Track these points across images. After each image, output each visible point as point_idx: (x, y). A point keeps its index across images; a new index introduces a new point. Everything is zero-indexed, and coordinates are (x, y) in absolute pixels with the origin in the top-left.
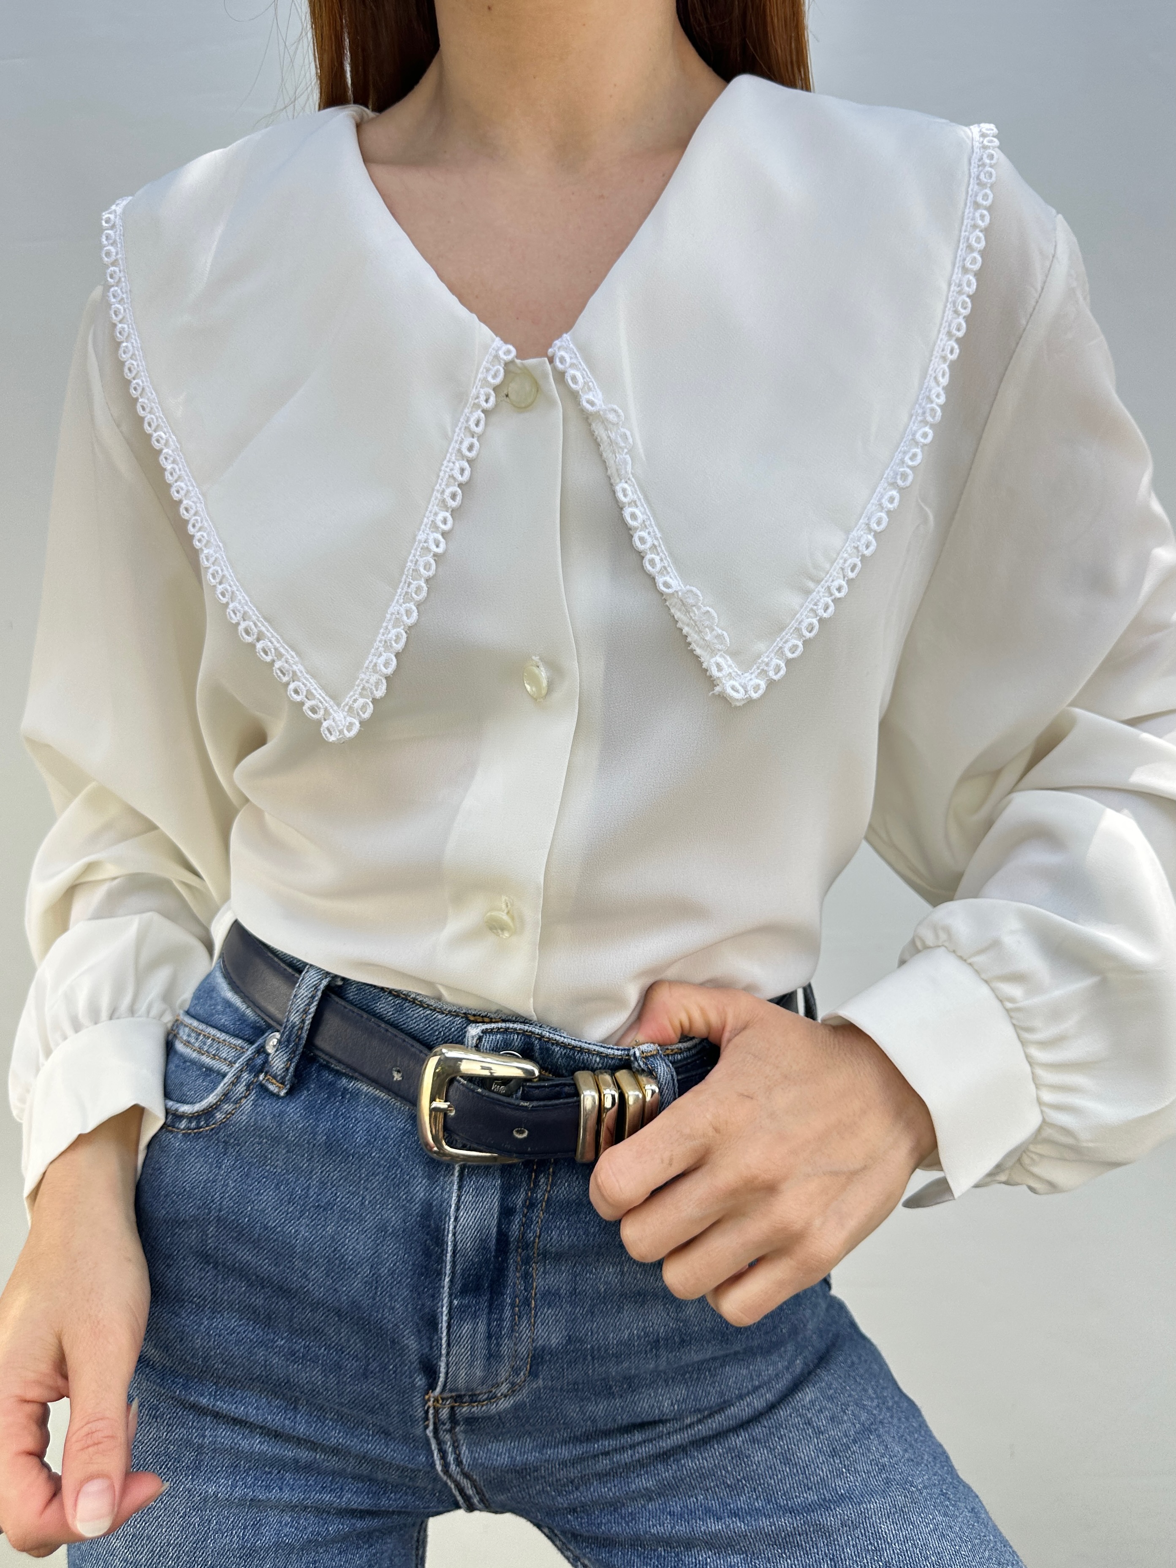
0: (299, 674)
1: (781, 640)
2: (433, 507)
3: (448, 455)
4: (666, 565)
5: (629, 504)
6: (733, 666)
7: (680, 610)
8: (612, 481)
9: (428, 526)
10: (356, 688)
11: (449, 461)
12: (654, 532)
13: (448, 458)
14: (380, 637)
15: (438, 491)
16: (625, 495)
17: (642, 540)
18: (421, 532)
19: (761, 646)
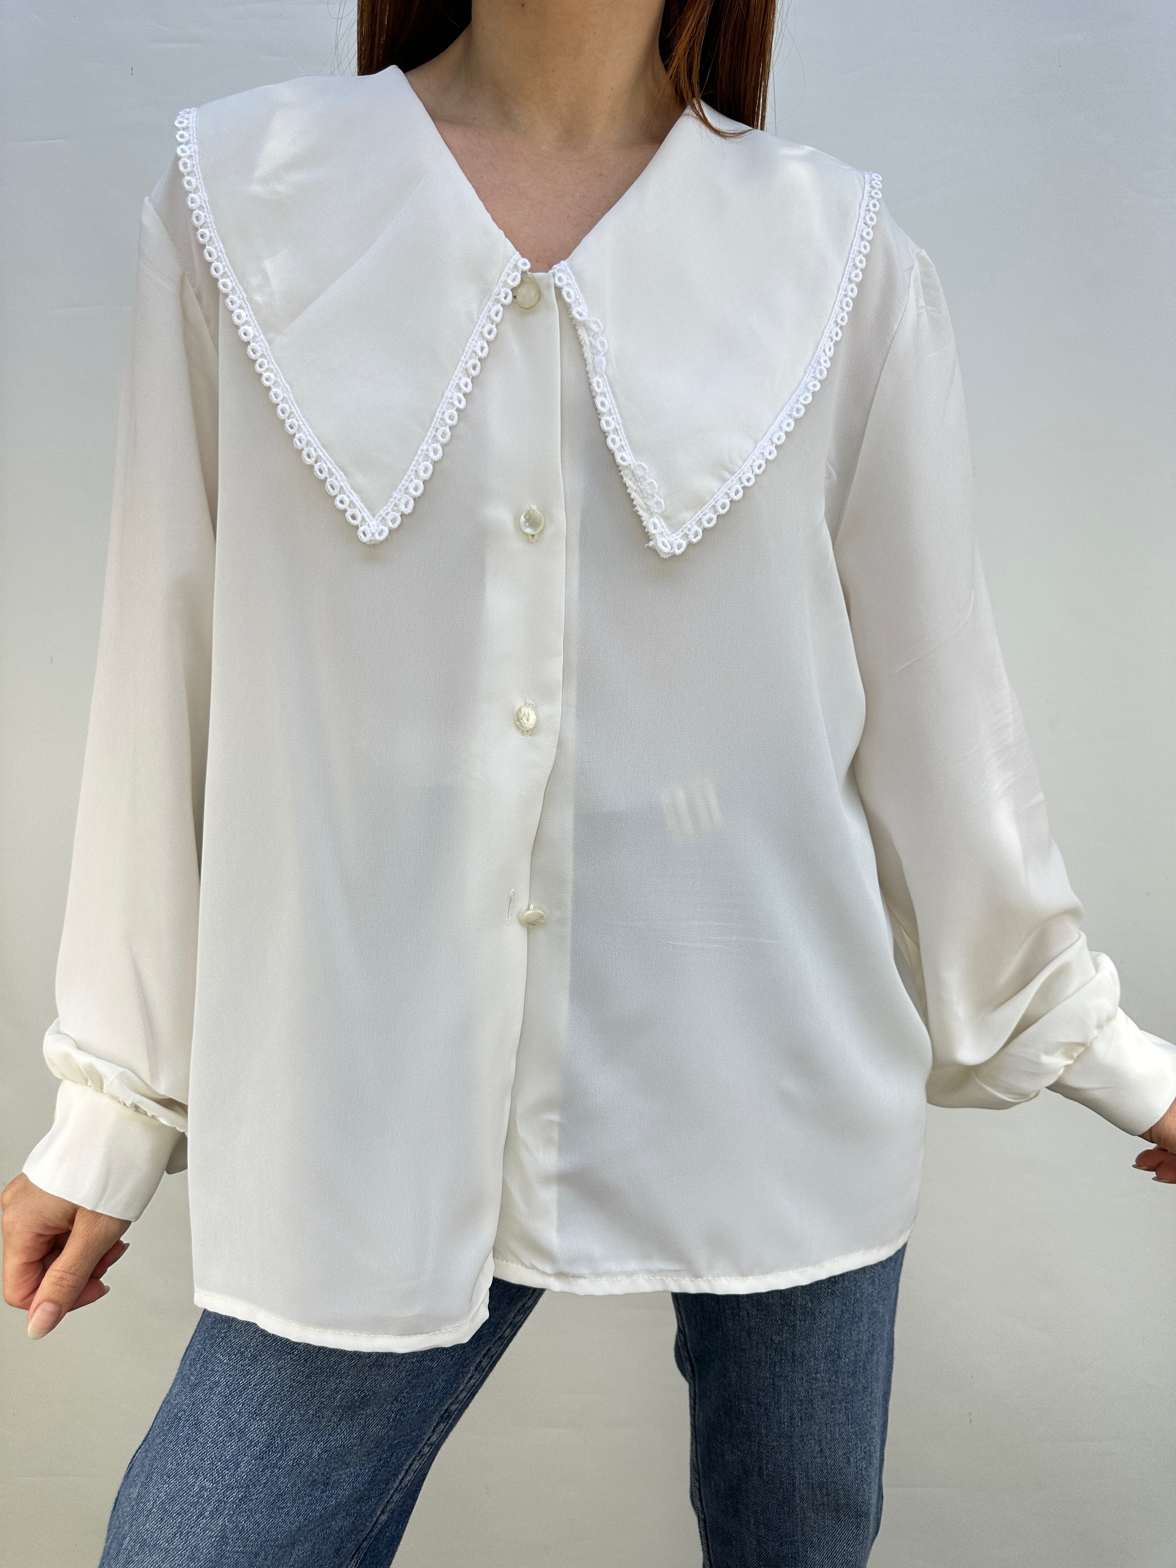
0: (345, 488)
1: (701, 512)
2: (458, 372)
3: (473, 335)
4: (624, 444)
5: (601, 394)
6: (665, 527)
7: (630, 480)
8: (590, 375)
9: (454, 387)
10: (389, 504)
11: (473, 340)
12: (617, 418)
13: (472, 337)
14: (412, 467)
15: (463, 361)
16: (598, 387)
17: (607, 423)
18: (448, 391)
19: (686, 515)
